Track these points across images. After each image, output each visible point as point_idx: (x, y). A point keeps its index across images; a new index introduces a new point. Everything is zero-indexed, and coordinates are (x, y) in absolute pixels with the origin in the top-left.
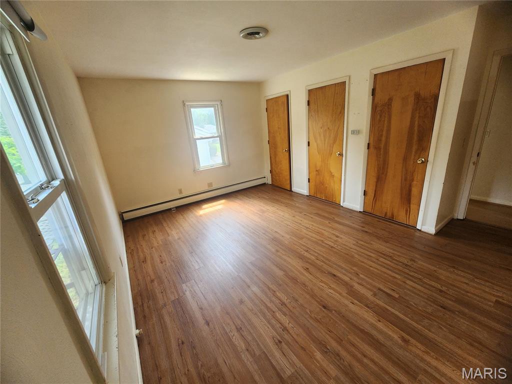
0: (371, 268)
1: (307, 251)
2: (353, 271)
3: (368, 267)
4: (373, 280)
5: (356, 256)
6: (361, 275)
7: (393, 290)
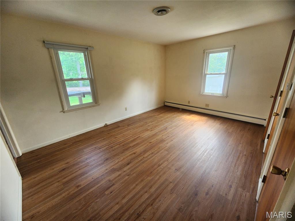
0: (134, 185)
1: (152, 153)
2: (131, 173)
3: (137, 183)
4: (122, 183)
5: (149, 178)
6: (127, 177)
7: (111, 193)
